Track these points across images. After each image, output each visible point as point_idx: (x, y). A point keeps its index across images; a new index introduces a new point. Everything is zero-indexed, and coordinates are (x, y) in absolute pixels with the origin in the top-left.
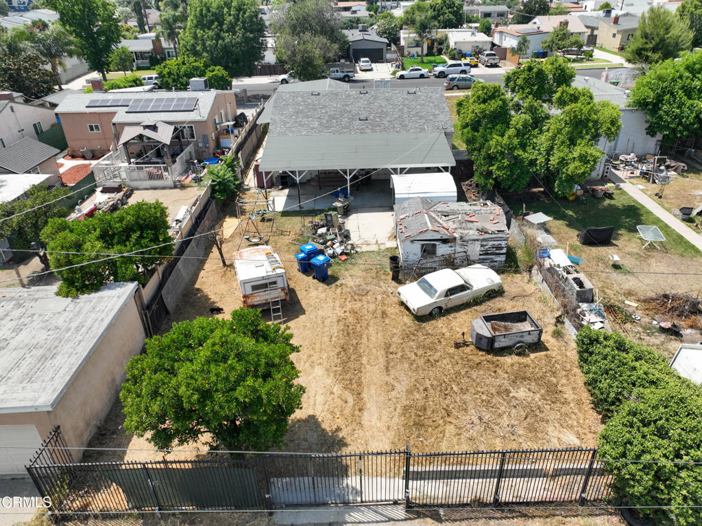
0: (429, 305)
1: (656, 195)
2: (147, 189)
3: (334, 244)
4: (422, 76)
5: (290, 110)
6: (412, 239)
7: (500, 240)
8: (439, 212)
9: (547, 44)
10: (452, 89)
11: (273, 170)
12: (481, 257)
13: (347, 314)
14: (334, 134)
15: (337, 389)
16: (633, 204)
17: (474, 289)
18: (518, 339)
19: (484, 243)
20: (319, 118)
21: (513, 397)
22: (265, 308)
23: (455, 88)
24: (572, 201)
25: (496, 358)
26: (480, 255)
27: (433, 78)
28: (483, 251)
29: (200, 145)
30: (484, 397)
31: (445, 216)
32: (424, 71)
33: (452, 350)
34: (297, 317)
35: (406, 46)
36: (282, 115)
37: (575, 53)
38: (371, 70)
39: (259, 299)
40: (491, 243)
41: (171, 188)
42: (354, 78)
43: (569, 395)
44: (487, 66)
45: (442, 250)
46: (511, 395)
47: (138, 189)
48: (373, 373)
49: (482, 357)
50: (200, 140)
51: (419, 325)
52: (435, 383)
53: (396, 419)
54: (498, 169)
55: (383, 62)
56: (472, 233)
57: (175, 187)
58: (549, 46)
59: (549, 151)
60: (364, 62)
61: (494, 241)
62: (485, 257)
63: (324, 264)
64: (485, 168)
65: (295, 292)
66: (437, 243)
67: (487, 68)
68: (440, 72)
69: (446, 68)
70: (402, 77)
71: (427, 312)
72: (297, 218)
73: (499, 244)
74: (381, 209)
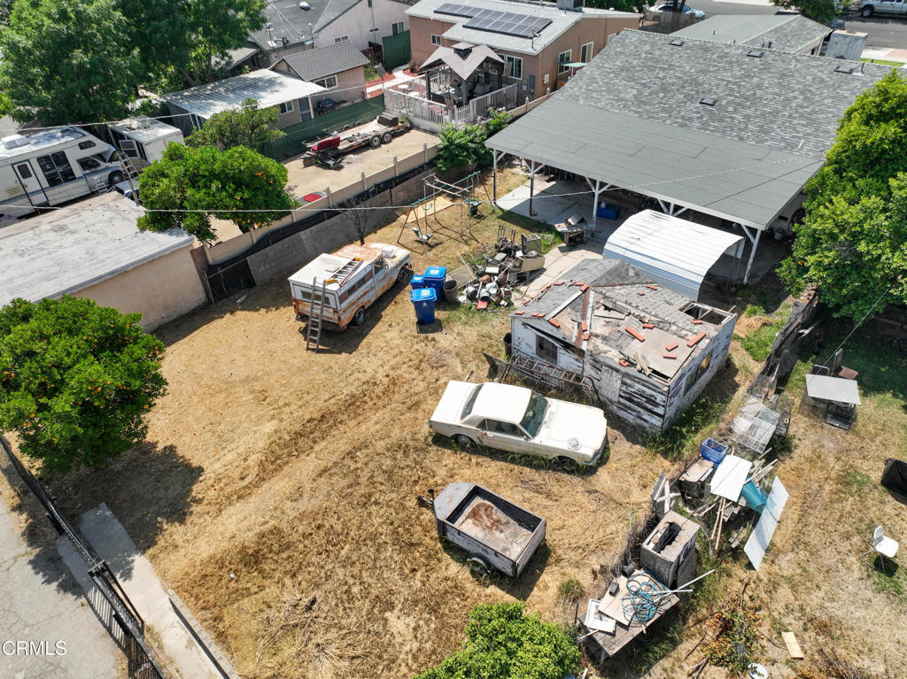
0: (450, 425)
2: (425, 131)
3: (490, 282)
6: (526, 321)
7: (654, 390)
8: (605, 297)
11: (502, 151)
12: (622, 400)
15: (254, 459)
17: (536, 440)
18: (480, 551)
19: (627, 381)
21: (386, 620)
25: (441, 555)
26: (620, 396)
28: (624, 392)
29: (525, 88)
30: (355, 590)
31: (607, 308)
33: (412, 504)
34: (340, 353)
39: (309, 309)
40: (638, 386)
45: (566, 360)
46: (387, 614)
47: (418, 128)
48: (307, 466)
49: (430, 539)
50: (526, 82)
53: (250, 534)
56: (612, 355)
61: (643, 385)
62: (628, 403)
63: (423, 302)
65: (378, 322)
66: (558, 345)
71: (450, 433)
73: (652, 396)
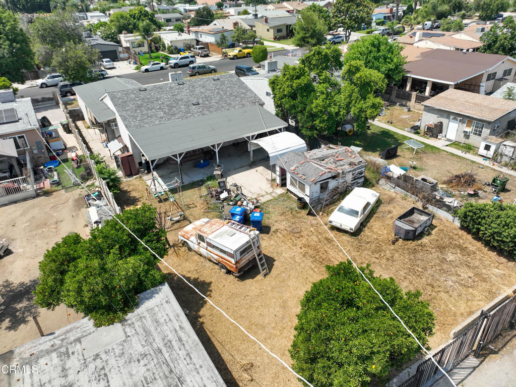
1: (388, 122)
3: (242, 202)
4: (162, 68)
5: (131, 106)
6: (315, 182)
7: (362, 168)
8: (317, 159)
9: (235, 38)
10: (195, 75)
11: (157, 158)
13: (304, 249)
14: (182, 119)
16: (383, 130)
17: (372, 203)
18: (425, 225)
19: (354, 172)
20: (160, 109)
21: (450, 261)
22: (250, 266)
23: (197, 74)
24: (352, 135)
25: (419, 242)
26: (352, 181)
27: (169, 68)
28: (353, 178)
29: (35, 152)
30: (438, 268)
31: (323, 160)
32: (163, 64)
33: (392, 247)
35: (131, 47)
36: (127, 110)
37: (251, 43)
38: (114, 68)
39: (244, 261)
40: (357, 171)
41: (34, 198)
42: (107, 76)
43: (471, 248)
44: (201, 56)
45: (332, 184)
46: (448, 260)
49: (412, 244)
50: (34, 148)
51: (358, 239)
52: (405, 271)
54: (320, 122)
55: (119, 61)
56: (347, 168)
57: (38, 195)
58: (237, 39)
59: (348, 107)
60: (106, 62)
61: (359, 169)
62: (354, 181)
64: (310, 124)
66: (329, 180)
67: (202, 58)
68: (175, 64)
69: (178, 60)
70: (147, 70)
72: (187, 191)
73: (361, 171)
74: (244, 168)
